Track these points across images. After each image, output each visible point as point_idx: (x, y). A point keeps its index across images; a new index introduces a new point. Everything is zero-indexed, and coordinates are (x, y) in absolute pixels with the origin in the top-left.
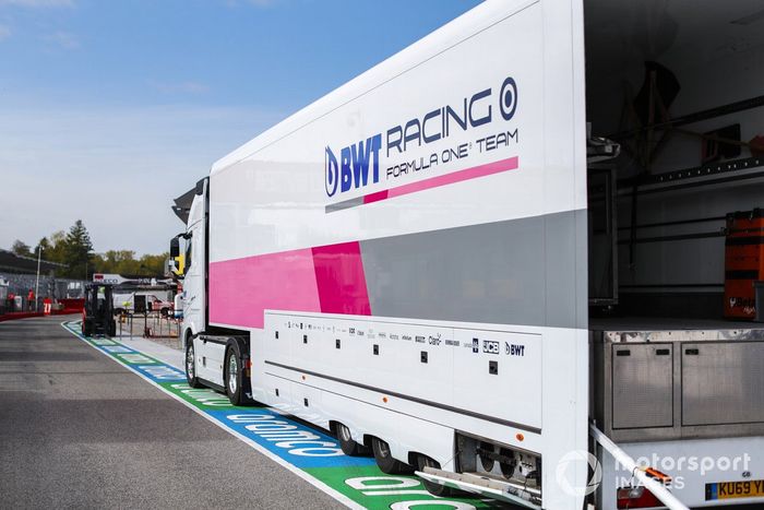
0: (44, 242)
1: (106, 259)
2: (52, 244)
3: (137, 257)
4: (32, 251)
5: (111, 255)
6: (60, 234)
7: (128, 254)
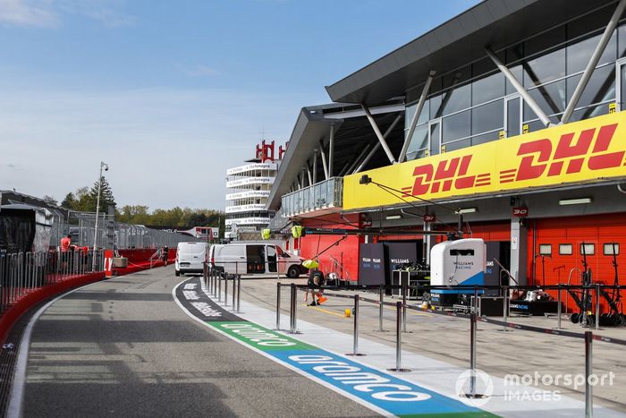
0: (70, 196)
1: (122, 213)
2: (77, 198)
3: (150, 212)
4: (59, 204)
5: (127, 209)
6: (85, 190)
7: (143, 209)
